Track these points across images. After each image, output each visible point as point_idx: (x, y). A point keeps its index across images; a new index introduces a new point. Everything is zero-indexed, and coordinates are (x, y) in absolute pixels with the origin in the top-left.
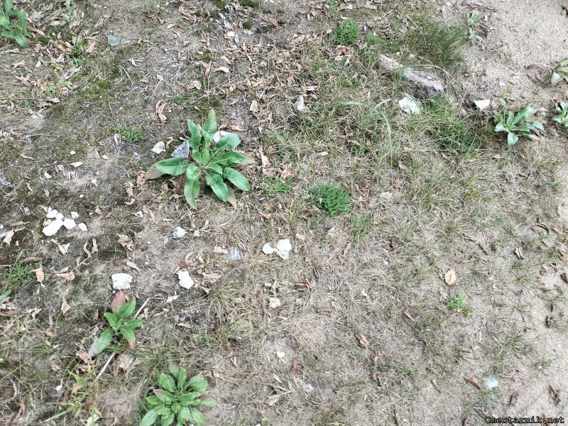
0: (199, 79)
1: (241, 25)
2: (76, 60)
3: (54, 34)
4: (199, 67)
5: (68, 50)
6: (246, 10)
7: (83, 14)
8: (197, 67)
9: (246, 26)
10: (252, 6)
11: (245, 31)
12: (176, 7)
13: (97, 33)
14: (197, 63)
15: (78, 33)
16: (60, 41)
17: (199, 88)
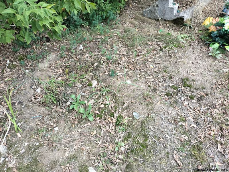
0: (184, 133)
1: (189, 98)
2: (120, 127)
3: (103, 112)
4: (181, 126)
5: (114, 121)
6: (187, 89)
7: (114, 100)
8: (180, 126)
9: (191, 98)
10: (189, 87)
11: (192, 101)
12: (154, 91)
13: (125, 111)
14: (180, 124)
15: (115, 111)
16: (108, 116)
17: (187, 139)
